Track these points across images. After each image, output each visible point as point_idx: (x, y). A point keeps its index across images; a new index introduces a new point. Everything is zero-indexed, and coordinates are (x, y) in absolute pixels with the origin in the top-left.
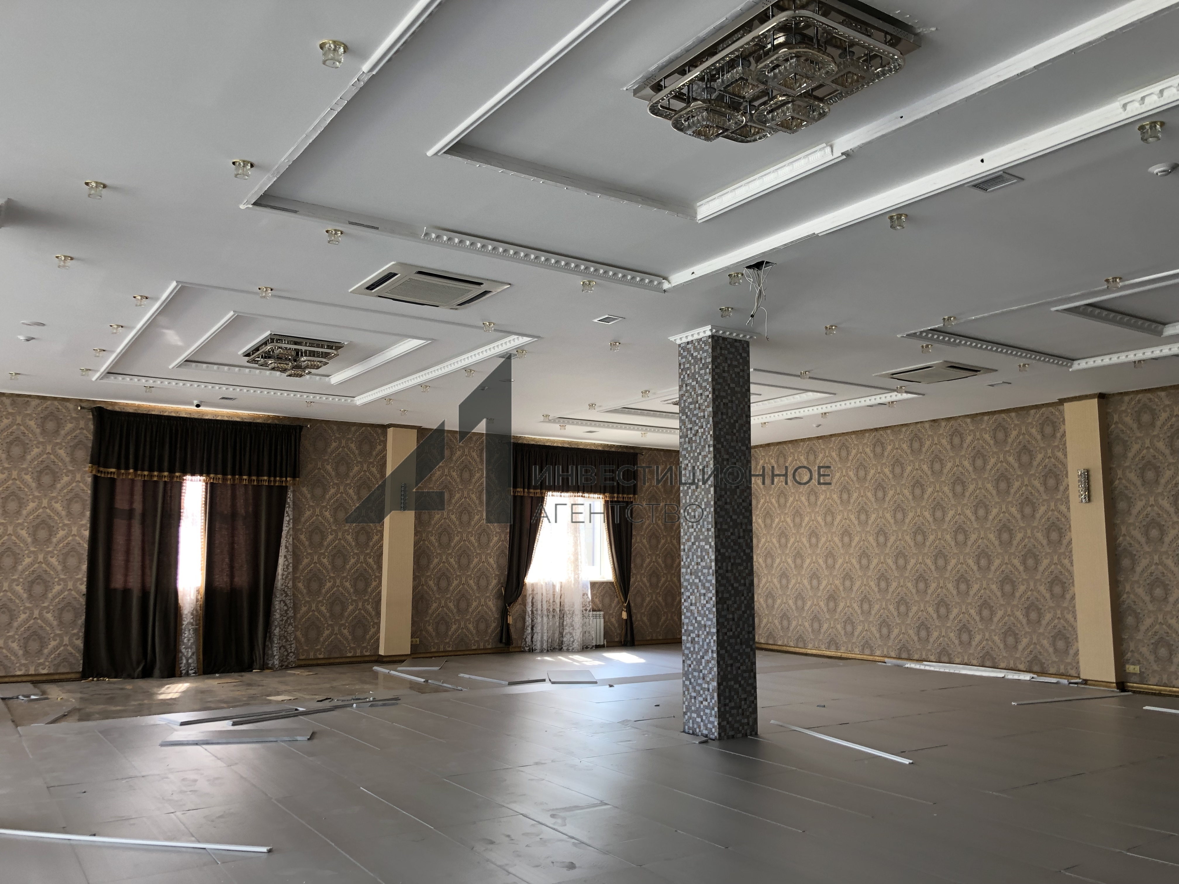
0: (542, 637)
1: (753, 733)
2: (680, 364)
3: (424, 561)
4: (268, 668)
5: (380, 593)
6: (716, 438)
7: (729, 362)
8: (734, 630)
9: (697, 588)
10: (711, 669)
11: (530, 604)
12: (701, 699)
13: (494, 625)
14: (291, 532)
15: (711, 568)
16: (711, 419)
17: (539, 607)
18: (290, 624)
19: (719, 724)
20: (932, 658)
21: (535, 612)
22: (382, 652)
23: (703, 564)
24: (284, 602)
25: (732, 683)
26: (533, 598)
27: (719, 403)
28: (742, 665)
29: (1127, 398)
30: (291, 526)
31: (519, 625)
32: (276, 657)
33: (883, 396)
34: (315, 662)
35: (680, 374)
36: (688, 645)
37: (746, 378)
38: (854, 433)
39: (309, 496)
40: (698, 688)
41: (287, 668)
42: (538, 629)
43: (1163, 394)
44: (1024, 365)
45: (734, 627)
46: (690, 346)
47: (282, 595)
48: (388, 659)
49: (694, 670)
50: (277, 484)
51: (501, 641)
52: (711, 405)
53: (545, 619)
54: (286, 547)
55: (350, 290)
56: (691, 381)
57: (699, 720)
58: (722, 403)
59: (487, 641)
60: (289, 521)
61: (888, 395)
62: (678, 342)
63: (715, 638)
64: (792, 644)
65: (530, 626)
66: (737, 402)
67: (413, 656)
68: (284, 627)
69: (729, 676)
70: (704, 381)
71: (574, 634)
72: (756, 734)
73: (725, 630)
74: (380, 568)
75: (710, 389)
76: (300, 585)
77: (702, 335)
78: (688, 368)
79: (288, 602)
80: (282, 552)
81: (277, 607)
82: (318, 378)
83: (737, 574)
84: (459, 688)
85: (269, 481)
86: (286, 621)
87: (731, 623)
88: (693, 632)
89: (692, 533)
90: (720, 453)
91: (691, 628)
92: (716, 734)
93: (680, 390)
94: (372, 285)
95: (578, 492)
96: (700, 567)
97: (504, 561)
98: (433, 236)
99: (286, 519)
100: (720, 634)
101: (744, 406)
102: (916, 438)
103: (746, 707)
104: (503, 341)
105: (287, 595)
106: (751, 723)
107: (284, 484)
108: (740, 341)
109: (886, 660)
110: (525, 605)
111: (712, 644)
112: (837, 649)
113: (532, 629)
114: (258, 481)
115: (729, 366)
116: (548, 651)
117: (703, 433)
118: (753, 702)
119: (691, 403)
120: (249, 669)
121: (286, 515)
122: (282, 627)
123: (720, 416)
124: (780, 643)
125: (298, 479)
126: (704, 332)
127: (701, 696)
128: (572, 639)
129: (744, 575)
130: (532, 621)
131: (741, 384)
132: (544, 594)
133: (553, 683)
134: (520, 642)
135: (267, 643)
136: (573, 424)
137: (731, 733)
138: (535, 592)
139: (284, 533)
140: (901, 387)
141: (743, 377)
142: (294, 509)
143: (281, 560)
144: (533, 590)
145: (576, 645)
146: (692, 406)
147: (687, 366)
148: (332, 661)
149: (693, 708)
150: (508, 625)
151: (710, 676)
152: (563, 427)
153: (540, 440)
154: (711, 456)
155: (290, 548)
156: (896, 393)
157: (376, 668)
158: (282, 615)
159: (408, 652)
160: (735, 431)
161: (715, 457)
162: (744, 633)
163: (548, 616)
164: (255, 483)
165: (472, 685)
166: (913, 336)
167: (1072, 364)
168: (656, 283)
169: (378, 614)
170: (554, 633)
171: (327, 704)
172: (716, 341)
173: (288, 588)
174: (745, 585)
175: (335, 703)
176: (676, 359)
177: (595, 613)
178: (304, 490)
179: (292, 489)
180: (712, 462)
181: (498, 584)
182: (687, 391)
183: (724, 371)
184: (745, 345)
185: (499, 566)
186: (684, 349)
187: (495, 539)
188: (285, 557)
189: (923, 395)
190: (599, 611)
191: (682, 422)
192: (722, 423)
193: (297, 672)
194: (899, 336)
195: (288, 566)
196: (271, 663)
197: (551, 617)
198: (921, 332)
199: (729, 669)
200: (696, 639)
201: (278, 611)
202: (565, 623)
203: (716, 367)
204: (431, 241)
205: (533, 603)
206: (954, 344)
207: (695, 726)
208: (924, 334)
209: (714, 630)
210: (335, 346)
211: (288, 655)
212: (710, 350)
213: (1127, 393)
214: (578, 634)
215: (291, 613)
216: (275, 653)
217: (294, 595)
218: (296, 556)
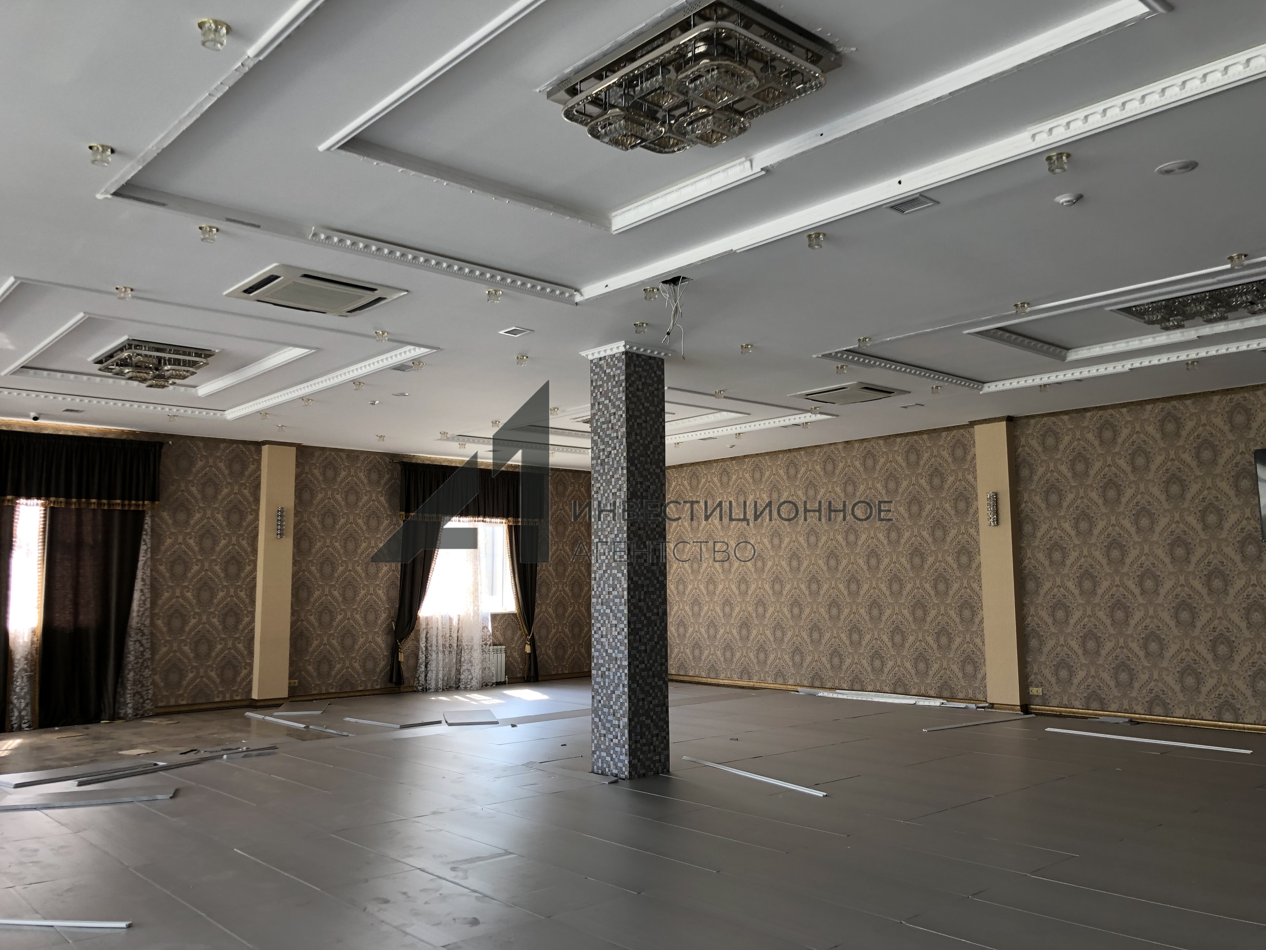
0: (437, 675)
1: (665, 770)
2: (592, 382)
3: (303, 594)
4: (120, 718)
5: (253, 630)
6: (630, 460)
7: (643, 380)
8: (646, 662)
9: (609, 618)
10: (622, 704)
11: (424, 639)
12: (611, 736)
13: (383, 663)
14: (149, 563)
15: (623, 597)
16: (624, 440)
17: (434, 642)
18: (147, 667)
19: (630, 762)
20: (845, 686)
21: (429, 648)
22: (255, 696)
23: (615, 593)
24: (140, 642)
25: (644, 718)
26: (427, 633)
27: (633, 423)
28: (654, 699)
29: (1032, 422)
30: (149, 555)
31: (412, 662)
32: (130, 705)
33: (797, 417)
34: (176, 709)
35: (592, 392)
36: (598, 680)
37: (661, 397)
38: (767, 453)
39: (170, 522)
40: (608, 725)
41: (143, 717)
42: (433, 666)
43: (1066, 418)
44: (937, 387)
45: (646, 659)
46: (602, 362)
47: (137, 634)
48: (262, 704)
49: (604, 706)
50: (132, 508)
51: (391, 680)
52: (625, 425)
53: (441, 655)
54: (143, 580)
55: (225, 293)
56: (603, 399)
57: (608, 759)
58: (636, 424)
59: (376, 681)
60: (146, 551)
61: (802, 416)
62: (590, 357)
63: (626, 671)
64: (703, 674)
65: (424, 664)
66: (651, 422)
67: (290, 699)
68: (140, 671)
69: (641, 711)
70: (618, 399)
71: (473, 671)
72: (668, 771)
73: (636, 663)
74: (253, 600)
75: (624, 409)
76: (159, 623)
77: (615, 351)
78: (601, 386)
79: (144, 642)
80: (138, 585)
81: (131, 648)
82: (183, 389)
83: (650, 604)
84: (345, 733)
85: (123, 505)
86: (142, 664)
87: (643, 655)
88: (603, 665)
89: (604, 561)
90: (633, 475)
91: (601, 661)
92: (626, 773)
93: (592, 408)
94: (251, 288)
95: (479, 516)
96: (611, 597)
97: (395, 593)
98: (323, 236)
99: (143, 547)
100: (632, 666)
101: (658, 426)
102: (830, 460)
103: (657, 743)
104: (397, 352)
105: (143, 634)
106: (663, 760)
107: (141, 509)
108: (655, 358)
109: (799, 689)
110: (418, 641)
111: (623, 678)
112: (750, 678)
113: (426, 667)
114: (109, 505)
115: (643, 384)
116: (443, 690)
117: (616, 455)
118: (665, 737)
119: (603, 423)
120: (95, 719)
121: (143, 543)
122: (137, 670)
123: (634, 437)
124: (691, 673)
125: (157, 503)
126: (618, 348)
127: (611, 733)
128: (470, 677)
129: (657, 604)
130: (426, 658)
131: (656, 403)
132: (440, 628)
133: (450, 725)
134: (412, 682)
135: (119, 690)
136: (474, 442)
137: (642, 772)
138: (429, 626)
139: (140, 564)
140: (815, 408)
141: (658, 396)
142: (152, 536)
143: (137, 595)
144: (427, 624)
145: (474, 683)
146: (605, 426)
147: (600, 383)
148: (196, 707)
149: (602, 747)
150: (399, 663)
151: (621, 712)
152: (463, 445)
153: (436, 459)
154: (624, 479)
155: (148, 581)
156: (810, 414)
157: (248, 714)
158: (136, 658)
159: (286, 695)
160: (649, 453)
161: (628, 480)
162: (656, 665)
163: (444, 652)
164: (106, 508)
165: (359, 730)
166: (828, 356)
167: (982, 387)
168: (567, 295)
169: (251, 653)
170: (450, 671)
171: (192, 757)
172: (630, 357)
173: (145, 626)
174: (658, 614)
175: (202, 754)
176: (588, 375)
177: (495, 647)
178: (165, 515)
179: (150, 513)
180: (625, 485)
181: (387, 618)
182: (599, 410)
183: (638, 390)
184: (660, 363)
185: (389, 599)
186: (597, 365)
187: (385, 569)
188: (142, 591)
189: (837, 416)
190: (501, 645)
191: (593, 441)
192: (636, 444)
194: (814, 356)
195: (144, 601)
196: (122, 712)
197: (447, 653)
198: (837, 353)
199: (641, 703)
200: (607, 673)
201: (133, 653)
202: (463, 659)
203: (630, 385)
204: (320, 242)
205: (427, 638)
206: (868, 365)
207: (605, 766)
208: (839, 355)
209: (626, 663)
210: (205, 354)
211: (144, 702)
212: (624, 367)
213: (1033, 417)
214: (477, 671)
215: (148, 655)
216: (128, 701)
217: (152, 634)
218: (155, 589)
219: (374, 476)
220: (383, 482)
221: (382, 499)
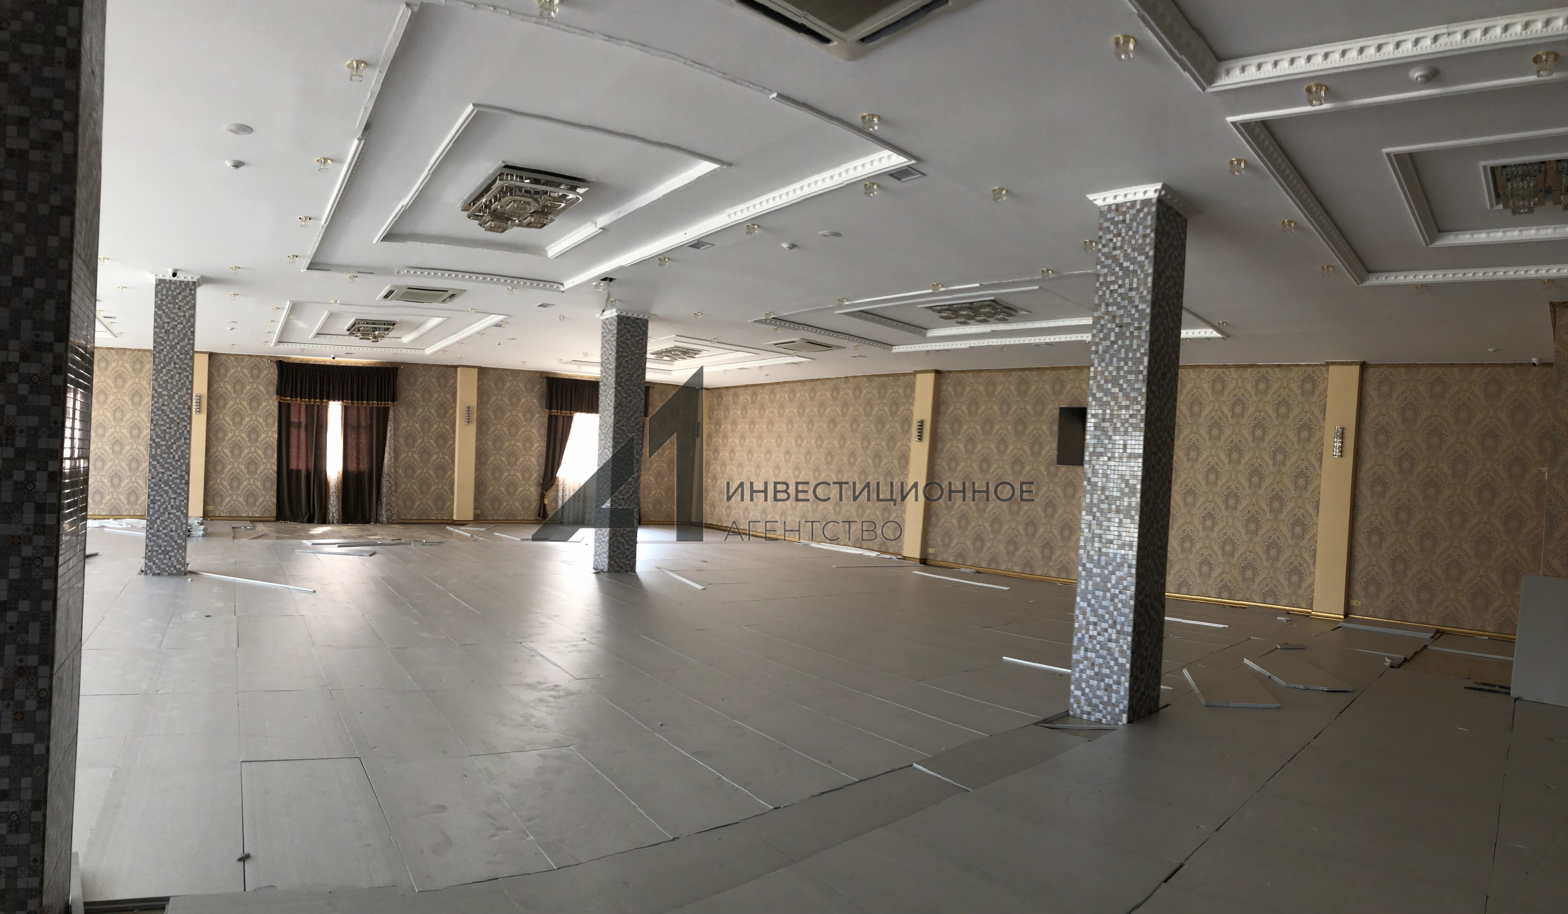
1: (632, 570)
2: (602, 334)
3: (482, 459)
4: (380, 523)
5: (453, 479)
11: (561, 491)
13: (535, 504)
14: (392, 437)
17: (567, 493)
18: (393, 496)
19: (609, 562)
21: (565, 497)
22: (455, 518)
25: (619, 538)
26: (562, 487)
27: (621, 360)
30: (393, 431)
31: (553, 505)
32: (385, 516)
34: (410, 522)
39: (405, 414)
41: (392, 523)
47: (388, 478)
48: (458, 523)
50: (383, 406)
51: (539, 516)
54: (390, 446)
59: (530, 515)
60: (391, 428)
67: (473, 522)
68: (390, 498)
72: (634, 572)
74: (453, 462)
76: (400, 471)
77: (611, 315)
79: (391, 481)
80: (387, 450)
81: (385, 484)
82: (394, 339)
84: (487, 540)
85: (377, 404)
86: (391, 494)
97: (543, 461)
99: (389, 428)
103: (628, 554)
105: (391, 477)
106: (631, 564)
107: (387, 407)
108: (640, 319)
110: (557, 491)
114: (372, 404)
118: (634, 551)
120: (369, 522)
121: (389, 425)
122: (388, 497)
125: (396, 403)
132: (571, 485)
135: (379, 507)
138: (565, 483)
139: (388, 436)
142: (394, 422)
143: (387, 455)
144: (562, 483)
147: (605, 334)
148: (421, 521)
150: (545, 505)
153: (572, 376)
155: (393, 447)
157: (448, 528)
158: (387, 490)
159: (472, 519)
164: (370, 406)
166: (759, 322)
167: (893, 349)
168: (556, 287)
169: (453, 493)
171: (395, 542)
173: (392, 472)
175: (402, 541)
178: (401, 410)
179: (392, 409)
181: (537, 477)
183: (625, 339)
185: (539, 464)
186: (604, 323)
187: (537, 445)
188: (389, 453)
193: (397, 526)
195: (390, 457)
196: (381, 519)
198: (764, 320)
201: (386, 486)
205: (563, 490)
207: (598, 564)
208: (767, 321)
210: (390, 323)
211: (392, 515)
212: (617, 325)
215: (393, 488)
216: (384, 514)
217: (395, 477)
218: (396, 452)
219: (529, 386)
220: (535, 390)
221: (535, 401)
